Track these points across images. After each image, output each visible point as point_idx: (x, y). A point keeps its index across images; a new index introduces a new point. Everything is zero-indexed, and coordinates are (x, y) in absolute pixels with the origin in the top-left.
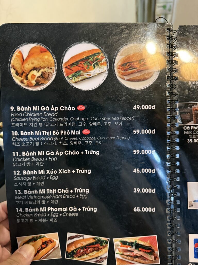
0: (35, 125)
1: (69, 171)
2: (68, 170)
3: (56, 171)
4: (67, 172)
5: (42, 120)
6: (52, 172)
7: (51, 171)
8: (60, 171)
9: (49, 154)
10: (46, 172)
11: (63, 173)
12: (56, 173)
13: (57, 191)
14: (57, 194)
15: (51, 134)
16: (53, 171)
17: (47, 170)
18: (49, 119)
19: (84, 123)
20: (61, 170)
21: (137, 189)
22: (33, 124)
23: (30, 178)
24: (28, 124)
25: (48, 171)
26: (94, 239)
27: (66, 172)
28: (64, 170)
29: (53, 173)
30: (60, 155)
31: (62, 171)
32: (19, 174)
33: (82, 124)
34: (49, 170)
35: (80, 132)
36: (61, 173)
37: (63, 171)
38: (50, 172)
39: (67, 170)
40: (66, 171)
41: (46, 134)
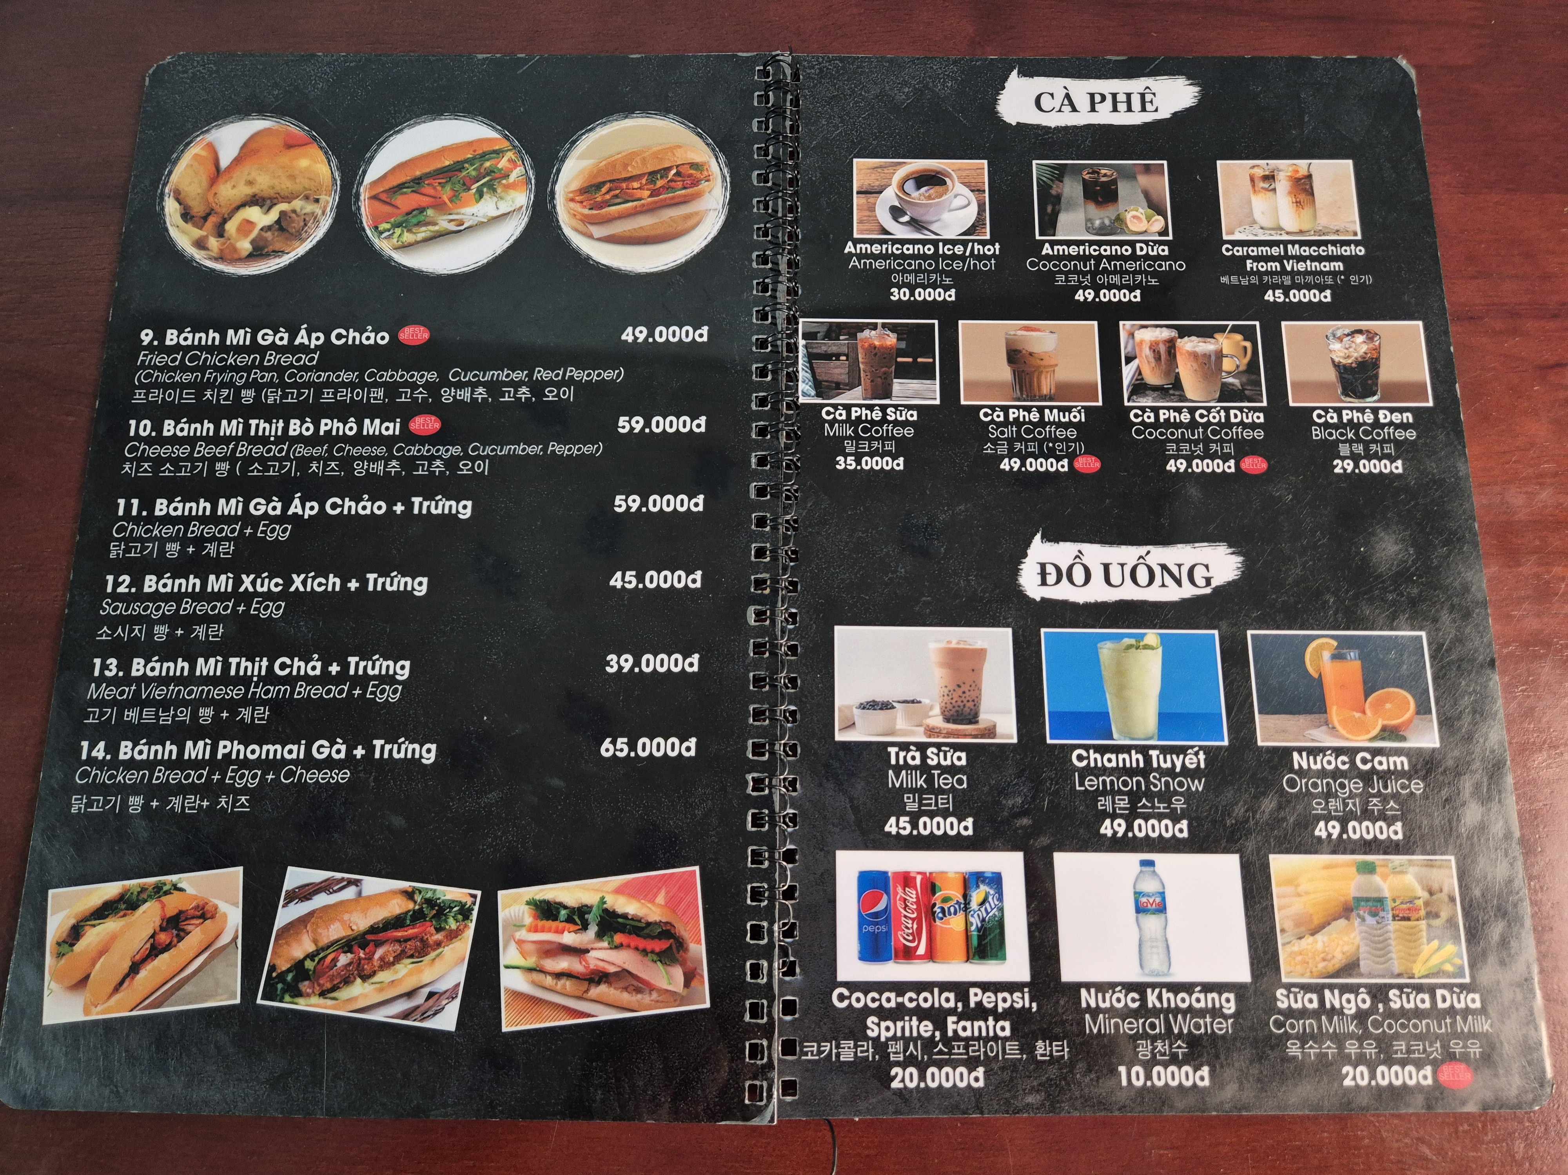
0: (224, 400)
1: (334, 584)
2: (331, 576)
3: (280, 581)
4: (323, 588)
5: (255, 379)
6: (262, 586)
7: (259, 581)
8: (298, 580)
9: (263, 509)
10: (238, 582)
11: (309, 589)
12: (280, 588)
13: (270, 668)
14: (270, 678)
15: (279, 433)
16: (267, 581)
17: (244, 577)
18: (281, 377)
19: (421, 393)
20: (303, 576)
21: (619, 658)
22: (218, 395)
23: (168, 608)
24: (199, 395)
25: (247, 581)
26: (409, 895)
27: (320, 584)
28: (314, 578)
29: (265, 589)
30: (306, 517)
31: (304, 583)
32: (127, 590)
33: (412, 393)
34: (252, 576)
35: (398, 425)
36: (302, 589)
37: (310, 581)
38: (254, 583)
39: (327, 580)
40: (323, 581)
41: (260, 433)
